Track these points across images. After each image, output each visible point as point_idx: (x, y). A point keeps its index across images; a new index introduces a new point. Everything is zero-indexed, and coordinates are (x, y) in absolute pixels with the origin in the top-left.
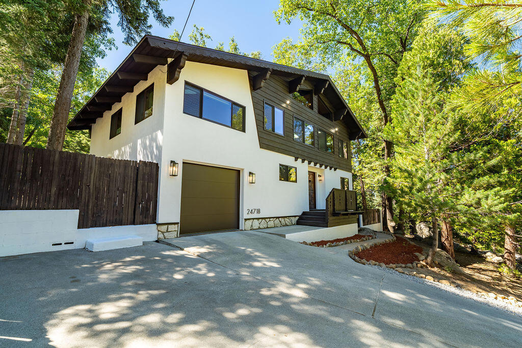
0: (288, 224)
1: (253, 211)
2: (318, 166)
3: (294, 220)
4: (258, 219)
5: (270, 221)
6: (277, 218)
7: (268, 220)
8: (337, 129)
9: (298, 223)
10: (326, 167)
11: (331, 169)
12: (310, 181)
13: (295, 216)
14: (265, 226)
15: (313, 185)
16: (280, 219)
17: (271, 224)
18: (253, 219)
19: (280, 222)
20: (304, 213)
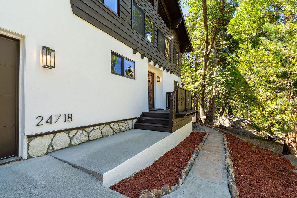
0: (123, 129)
1: (54, 119)
2: (157, 66)
3: (131, 123)
4: (68, 131)
5: (93, 130)
6: (106, 124)
7: (89, 130)
8: (172, 37)
9: (137, 126)
10: (164, 69)
11: (167, 72)
12: (149, 81)
13: (133, 119)
14: (85, 139)
15: (151, 85)
16: (112, 125)
17: (96, 134)
18: (55, 133)
19: (112, 128)
20: (143, 115)
